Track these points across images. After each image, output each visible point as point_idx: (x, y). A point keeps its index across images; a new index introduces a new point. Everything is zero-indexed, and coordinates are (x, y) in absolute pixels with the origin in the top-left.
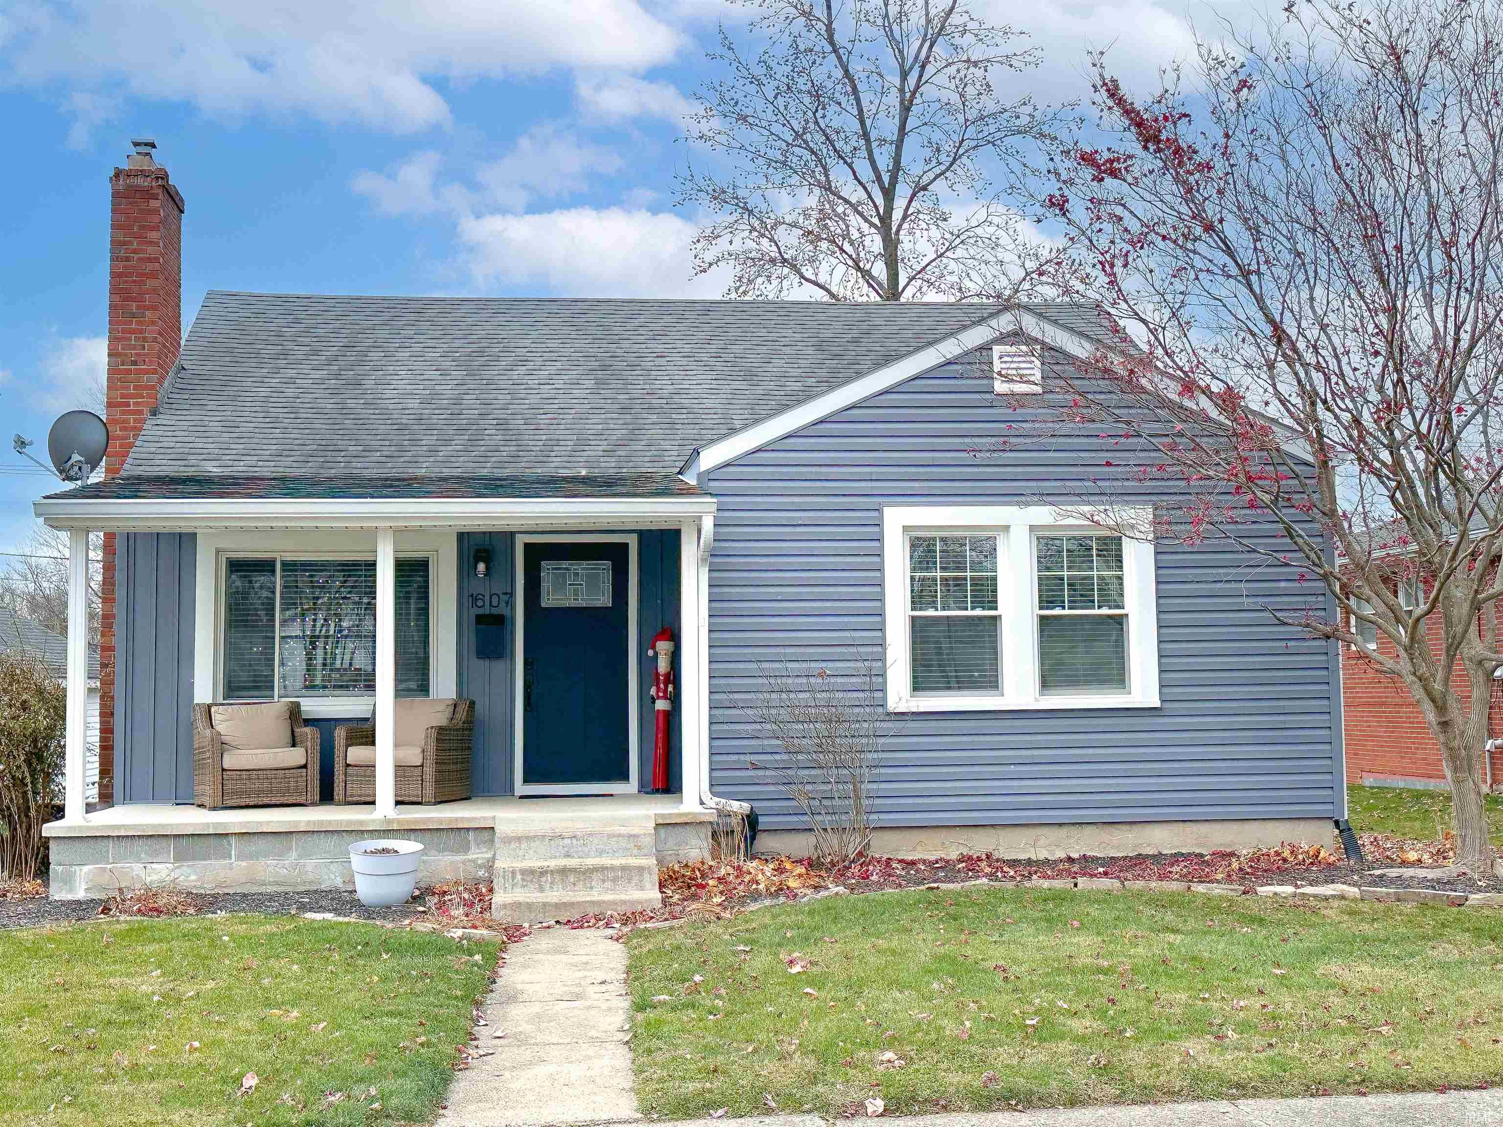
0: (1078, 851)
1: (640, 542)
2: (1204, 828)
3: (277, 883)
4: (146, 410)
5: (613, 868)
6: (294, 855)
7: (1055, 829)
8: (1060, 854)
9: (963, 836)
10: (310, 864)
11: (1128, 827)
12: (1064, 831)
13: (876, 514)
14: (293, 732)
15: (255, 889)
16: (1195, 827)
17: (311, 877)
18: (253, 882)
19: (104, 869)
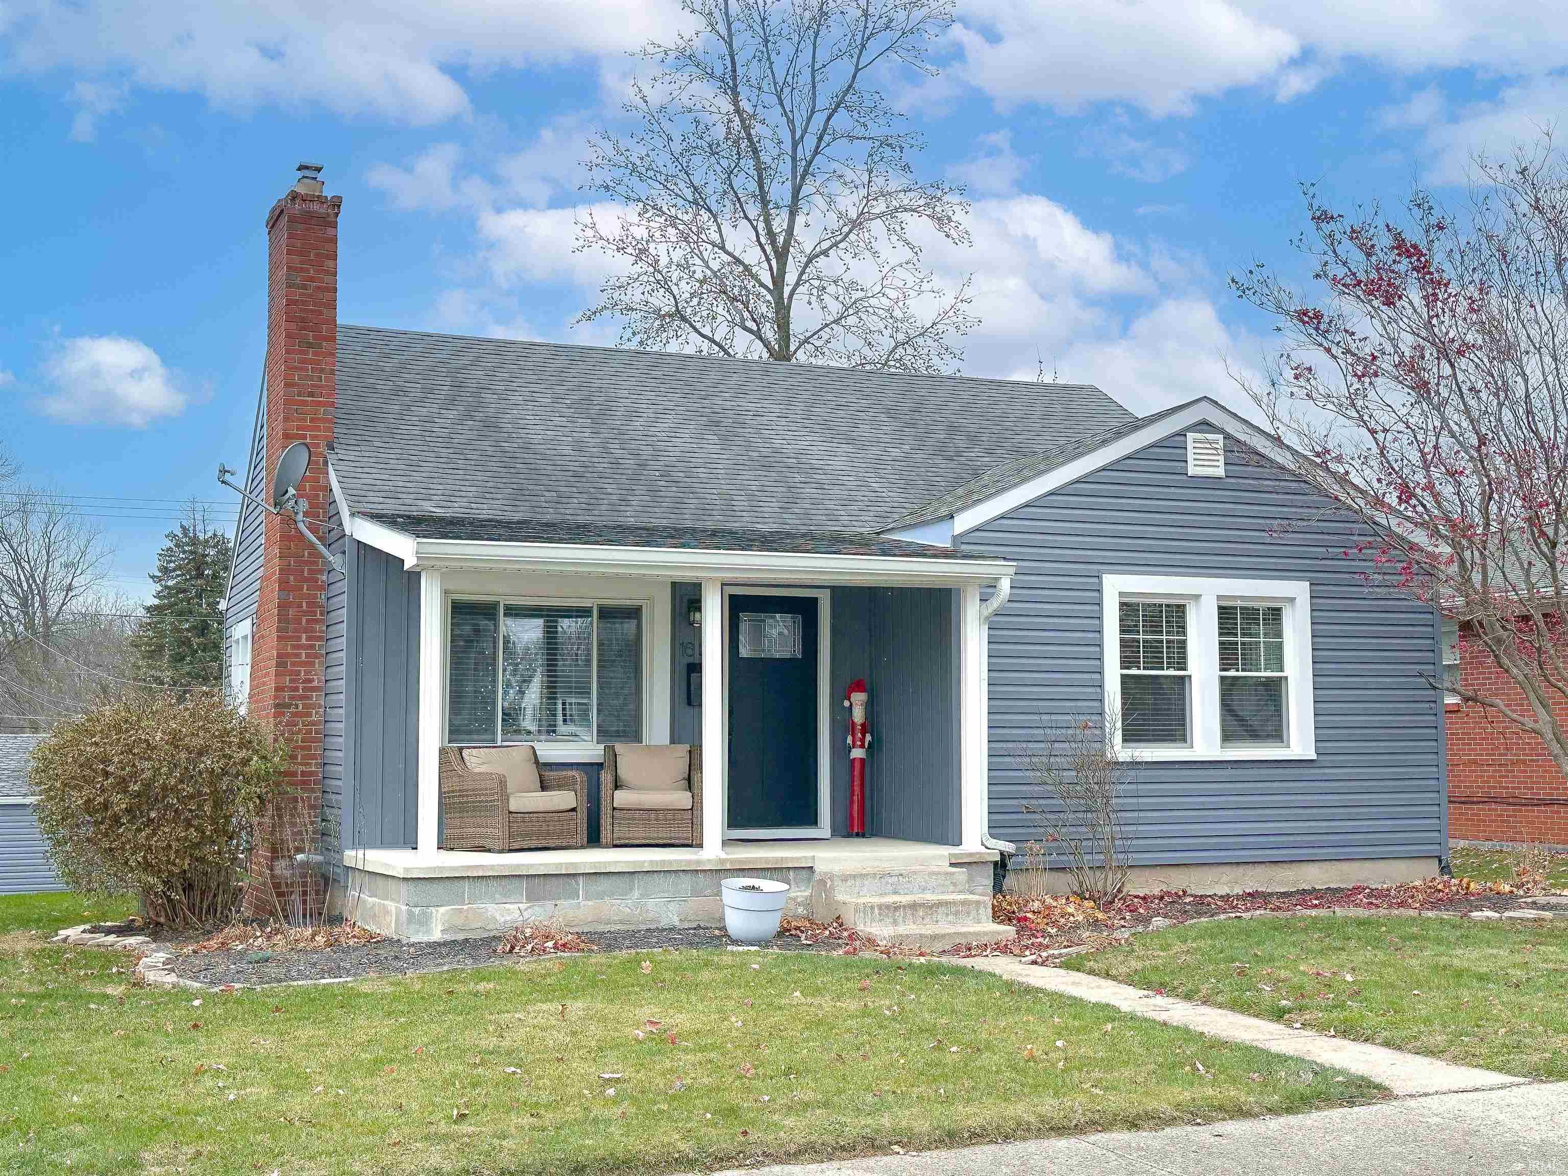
0: (1251, 887)
1: (832, 598)
2: (1345, 866)
3: (621, 922)
4: (323, 444)
5: (954, 903)
6: (636, 894)
7: (1235, 868)
8: (1238, 890)
9: (1162, 874)
10: (651, 903)
11: (1288, 866)
12: (1241, 870)
13: (1096, 580)
14: (540, 776)
15: (601, 928)
16: (1339, 865)
17: (651, 915)
18: (598, 921)
19: (460, 911)
